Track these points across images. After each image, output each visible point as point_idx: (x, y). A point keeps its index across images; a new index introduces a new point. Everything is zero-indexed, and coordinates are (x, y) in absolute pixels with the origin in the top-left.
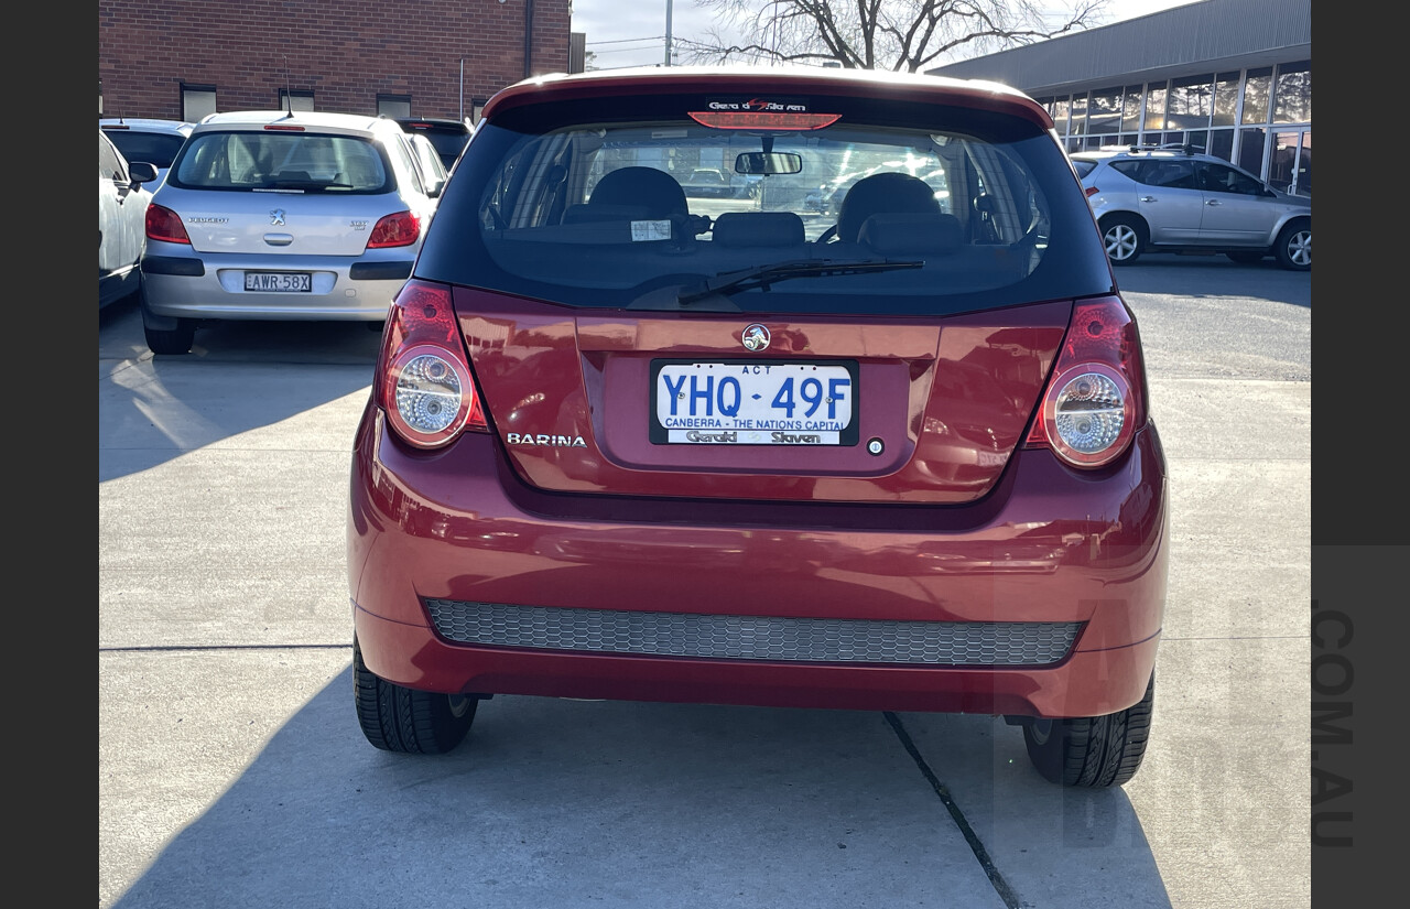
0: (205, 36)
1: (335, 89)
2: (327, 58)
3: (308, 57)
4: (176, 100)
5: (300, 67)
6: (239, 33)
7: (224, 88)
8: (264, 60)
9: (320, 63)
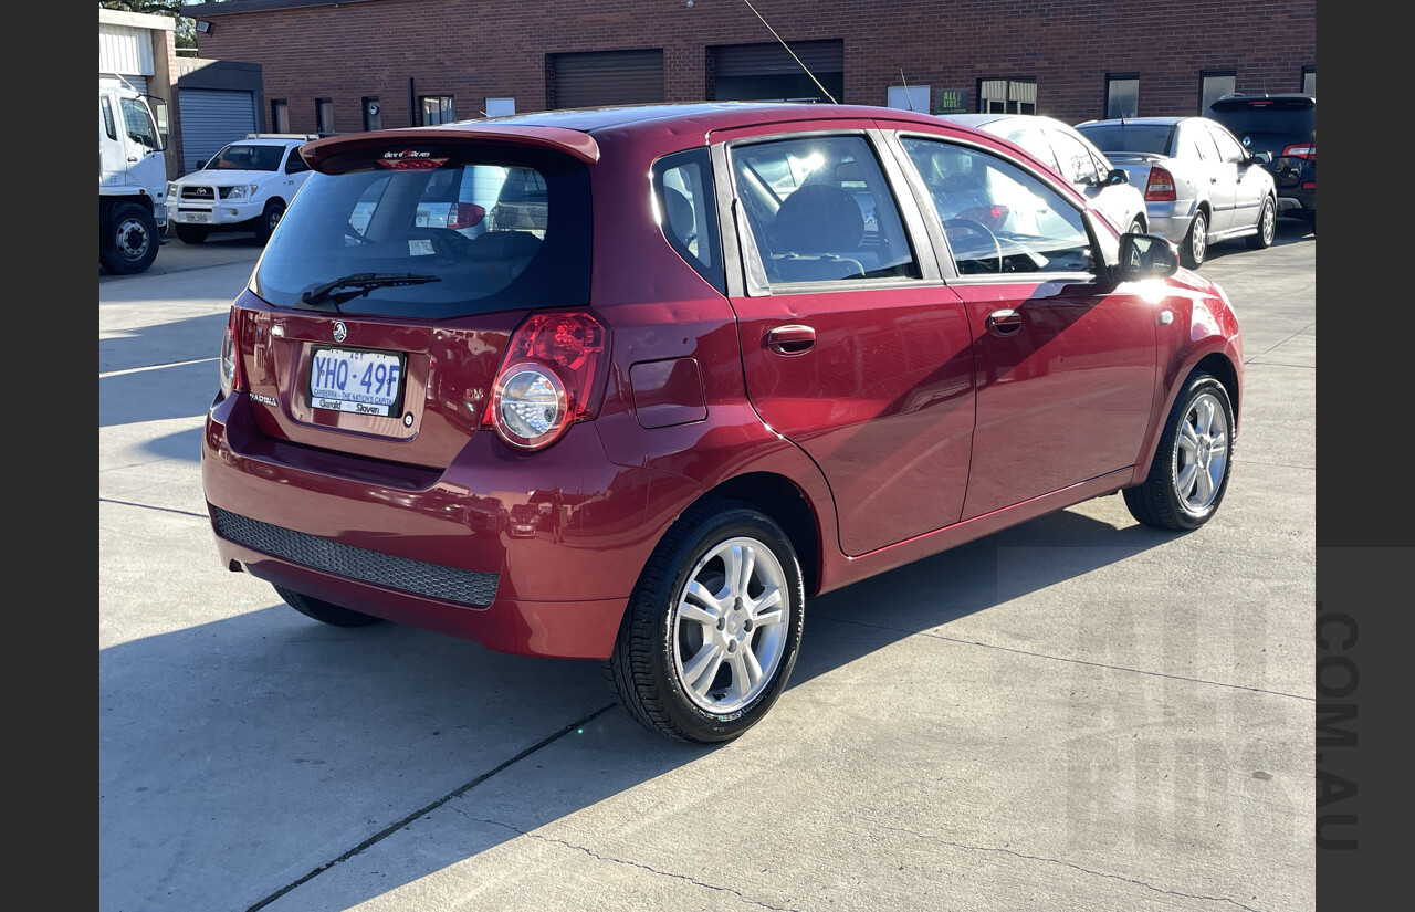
0: (1132, 25)
1: (1258, 65)
2: (1251, 34)
3: (1232, 35)
4: (1101, 91)
5: (1224, 46)
6: (1165, 18)
7: (1145, 74)
8: (1188, 43)
9: (1244, 40)
